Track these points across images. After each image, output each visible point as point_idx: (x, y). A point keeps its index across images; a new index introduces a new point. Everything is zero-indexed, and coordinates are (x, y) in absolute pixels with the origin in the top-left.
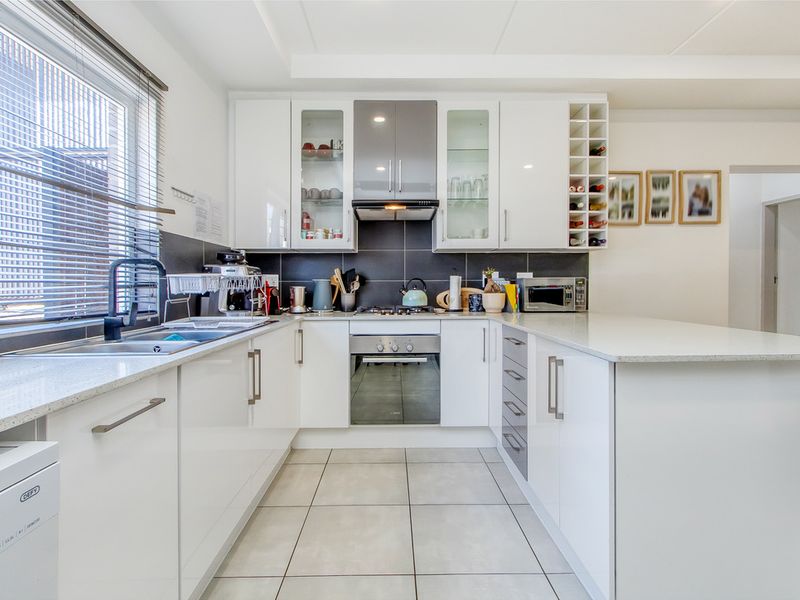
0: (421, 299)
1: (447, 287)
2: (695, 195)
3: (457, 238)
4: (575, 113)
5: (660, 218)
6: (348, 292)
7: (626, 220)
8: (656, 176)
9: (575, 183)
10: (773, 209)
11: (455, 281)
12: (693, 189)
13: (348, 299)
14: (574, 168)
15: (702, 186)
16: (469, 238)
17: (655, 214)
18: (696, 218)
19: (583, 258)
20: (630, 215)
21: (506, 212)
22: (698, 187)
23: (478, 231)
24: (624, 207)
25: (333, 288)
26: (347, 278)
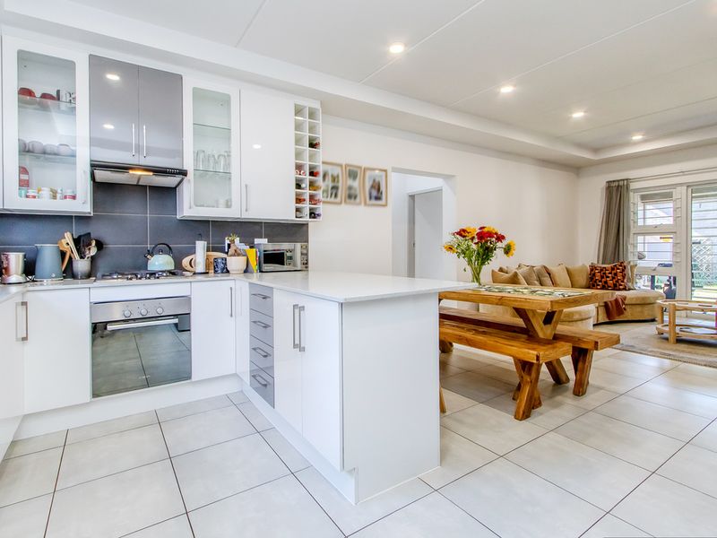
0: (167, 263)
1: (193, 251)
2: (372, 187)
3: (203, 206)
4: (298, 111)
5: (352, 200)
6: (82, 258)
7: (333, 199)
8: (351, 168)
9: (299, 167)
10: (412, 197)
11: (201, 246)
12: (371, 183)
13: (81, 265)
14: (298, 155)
15: (377, 180)
16: (213, 207)
17: (350, 197)
18: (373, 202)
19: (305, 228)
20: (336, 196)
21: (246, 186)
22: (374, 181)
23: (222, 201)
24: (333, 188)
25: (63, 254)
26: (81, 243)
